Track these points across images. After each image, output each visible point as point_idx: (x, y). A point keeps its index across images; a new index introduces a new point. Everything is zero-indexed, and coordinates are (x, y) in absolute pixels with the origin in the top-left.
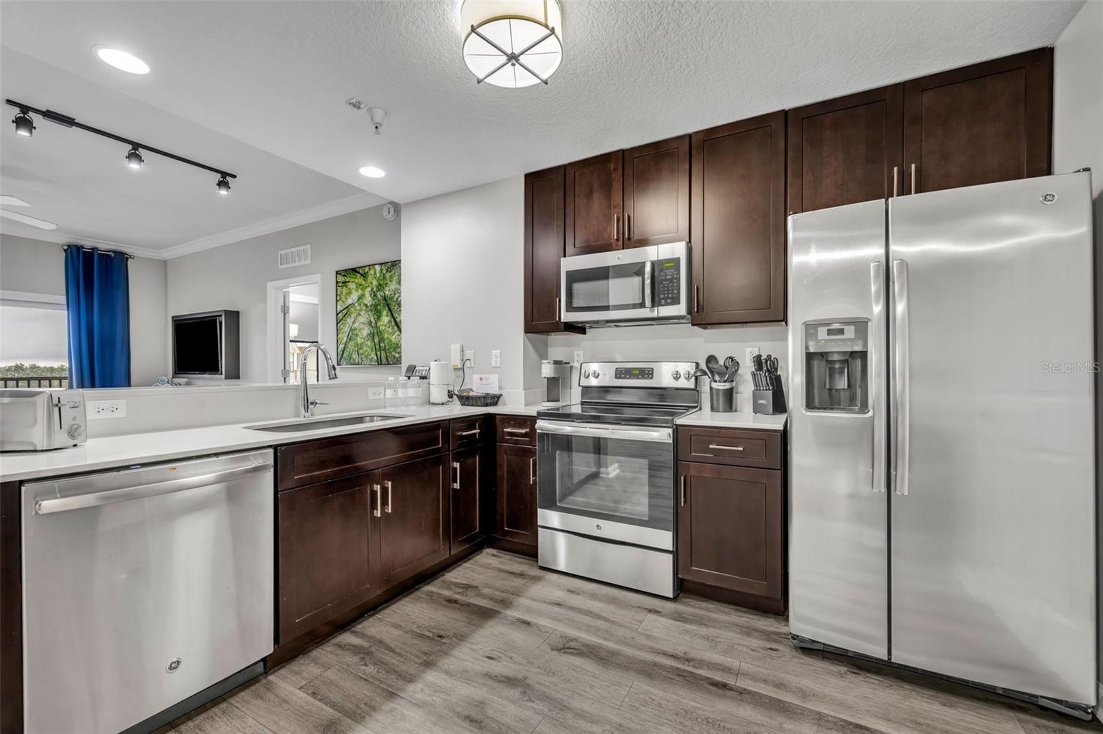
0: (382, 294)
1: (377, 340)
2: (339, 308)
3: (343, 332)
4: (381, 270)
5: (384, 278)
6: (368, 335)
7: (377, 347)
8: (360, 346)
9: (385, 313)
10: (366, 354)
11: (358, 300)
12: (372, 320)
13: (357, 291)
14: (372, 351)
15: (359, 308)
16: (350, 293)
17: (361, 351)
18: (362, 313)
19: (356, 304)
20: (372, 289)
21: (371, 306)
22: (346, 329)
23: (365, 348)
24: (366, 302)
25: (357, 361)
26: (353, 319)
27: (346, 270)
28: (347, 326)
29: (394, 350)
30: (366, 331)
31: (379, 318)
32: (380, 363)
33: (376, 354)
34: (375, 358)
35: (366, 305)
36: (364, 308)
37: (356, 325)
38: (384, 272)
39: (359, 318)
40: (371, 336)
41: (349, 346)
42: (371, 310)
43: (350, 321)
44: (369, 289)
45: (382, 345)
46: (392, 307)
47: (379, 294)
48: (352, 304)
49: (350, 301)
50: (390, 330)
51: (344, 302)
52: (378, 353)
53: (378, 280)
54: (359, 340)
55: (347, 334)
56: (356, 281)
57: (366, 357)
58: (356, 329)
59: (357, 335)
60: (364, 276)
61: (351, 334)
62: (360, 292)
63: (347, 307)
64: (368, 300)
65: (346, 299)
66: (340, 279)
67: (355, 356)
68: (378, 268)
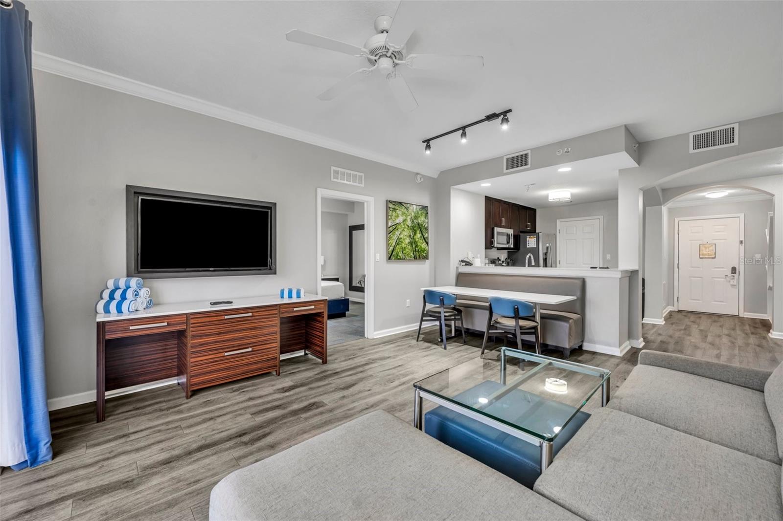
0: (417, 221)
1: (414, 246)
2: (390, 224)
3: (393, 239)
4: (417, 208)
5: (418, 213)
6: (409, 243)
7: (414, 250)
8: (404, 249)
9: (418, 232)
10: (408, 253)
11: (403, 222)
12: (411, 234)
13: (403, 216)
14: (411, 251)
15: (403, 226)
16: (397, 216)
17: (404, 252)
18: (406, 230)
19: (402, 224)
20: (412, 217)
21: (411, 226)
22: (395, 238)
23: (407, 250)
24: (408, 224)
25: (402, 257)
26: (399, 233)
27: (395, 202)
28: (396, 236)
29: (423, 252)
30: (407, 240)
31: (415, 234)
32: (415, 258)
33: (414, 254)
34: (413, 256)
35: (408, 226)
36: (407, 227)
37: (401, 236)
38: (418, 210)
39: (404, 232)
40: (411, 243)
41: (397, 248)
42: (411, 229)
43: (397, 233)
44: (410, 217)
45: (417, 249)
46: (422, 229)
47: (415, 221)
48: (399, 224)
49: (397, 221)
50: (421, 241)
51: (394, 221)
52: (415, 253)
53: (415, 213)
54: (403, 245)
55: (395, 241)
56: (402, 210)
57: (408, 255)
58: (401, 238)
59: (402, 242)
60: (407, 208)
61: (398, 241)
62: (404, 217)
63: (396, 224)
64: (409, 223)
65: (395, 219)
66: (391, 205)
67: (400, 254)
68: (415, 207)
